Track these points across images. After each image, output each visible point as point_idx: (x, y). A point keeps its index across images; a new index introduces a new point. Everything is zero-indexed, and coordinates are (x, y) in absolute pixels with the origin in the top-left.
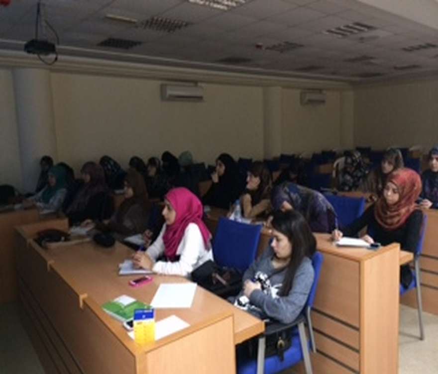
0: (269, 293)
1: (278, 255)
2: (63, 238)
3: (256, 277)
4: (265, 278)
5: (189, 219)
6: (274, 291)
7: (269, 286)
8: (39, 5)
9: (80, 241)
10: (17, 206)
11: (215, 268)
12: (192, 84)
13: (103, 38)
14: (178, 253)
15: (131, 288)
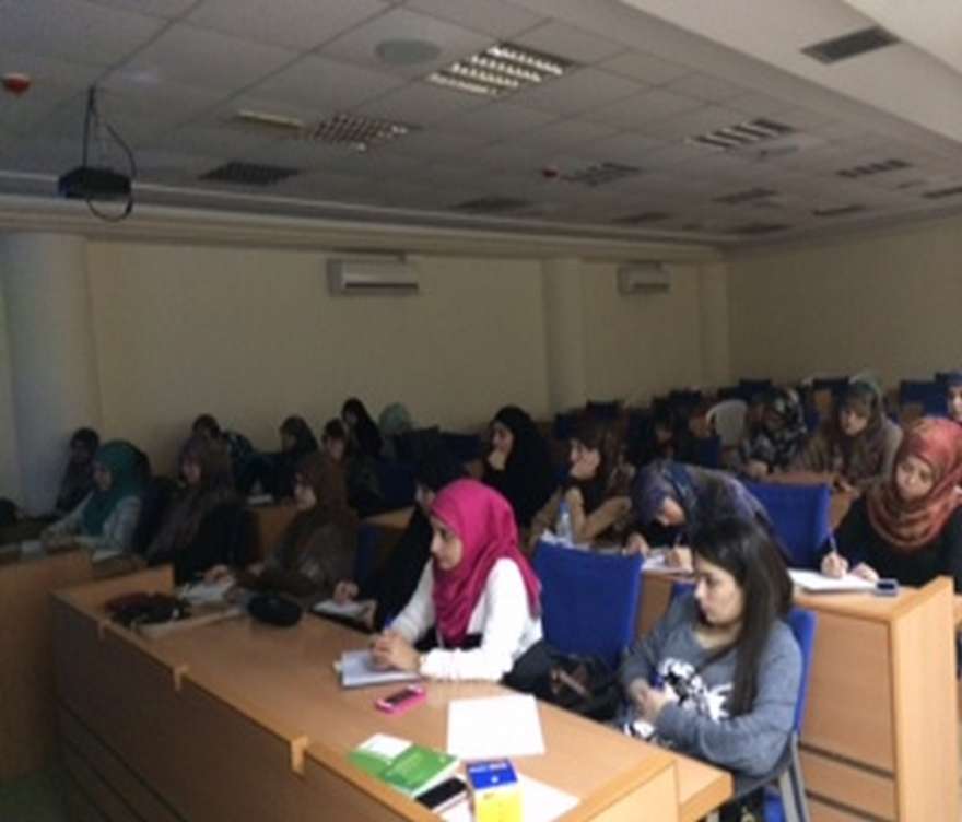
0: (703, 707)
1: (711, 618)
2: (176, 613)
3: (664, 671)
4: (688, 672)
5: (495, 550)
6: (715, 703)
7: (701, 691)
8: (92, 91)
9: (217, 616)
10: (28, 547)
11: (553, 657)
12: (392, 258)
13: (217, 163)
14: (472, 628)
15: (382, 715)
